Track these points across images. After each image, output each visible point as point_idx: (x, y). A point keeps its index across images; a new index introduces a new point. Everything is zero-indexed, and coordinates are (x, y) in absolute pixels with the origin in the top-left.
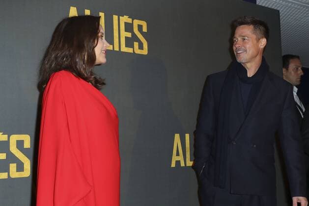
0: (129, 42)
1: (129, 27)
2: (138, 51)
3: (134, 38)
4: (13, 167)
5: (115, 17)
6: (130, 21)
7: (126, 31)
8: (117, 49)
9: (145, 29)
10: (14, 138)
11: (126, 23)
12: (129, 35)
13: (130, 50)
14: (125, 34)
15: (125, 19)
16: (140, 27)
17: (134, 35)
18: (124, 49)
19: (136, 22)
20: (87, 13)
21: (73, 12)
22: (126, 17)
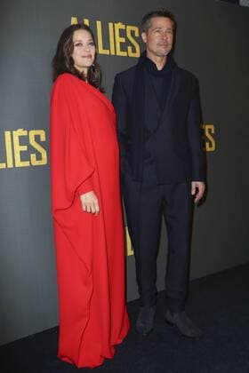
0: (124, 47)
1: (123, 33)
2: (131, 55)
3: (128, 43)
4: (33, 156)
5: (111, 25)
6: (123, 27)
7: (121, 36)
8: (113, 53)
9: (137, 35)
10: (33, 133)
11: (120, 30)
12: (123, 40)
13: (125, 54)
14: (120, 40)
15: (119, 26)
16: (133, 33)
17: (127, 40)
18: (120, 53)
19: (129, 28)
20: (86, 22)
21: (74, 21)
22: (120, 24)
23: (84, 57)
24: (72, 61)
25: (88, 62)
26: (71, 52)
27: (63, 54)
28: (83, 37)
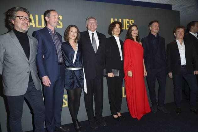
1: (128, 22)
5: (124, 20)
6: (129, 20)
7: (127, 23)
8: (125, 29)
9: (133, 22)
11: (127, 21)
12: (128, 24)
14: (127, 24)
15: (127, 20)
16: (132, 22)
17: (130, 24)
19: (130, 21)
20: (116, 20)
21: (112, 21)
22: (127, 19)
23: (134, 34)
24: (131, 35)
25: (136, 35)
26: (131, 32)
27: (129, 33)
28: (134, 28)
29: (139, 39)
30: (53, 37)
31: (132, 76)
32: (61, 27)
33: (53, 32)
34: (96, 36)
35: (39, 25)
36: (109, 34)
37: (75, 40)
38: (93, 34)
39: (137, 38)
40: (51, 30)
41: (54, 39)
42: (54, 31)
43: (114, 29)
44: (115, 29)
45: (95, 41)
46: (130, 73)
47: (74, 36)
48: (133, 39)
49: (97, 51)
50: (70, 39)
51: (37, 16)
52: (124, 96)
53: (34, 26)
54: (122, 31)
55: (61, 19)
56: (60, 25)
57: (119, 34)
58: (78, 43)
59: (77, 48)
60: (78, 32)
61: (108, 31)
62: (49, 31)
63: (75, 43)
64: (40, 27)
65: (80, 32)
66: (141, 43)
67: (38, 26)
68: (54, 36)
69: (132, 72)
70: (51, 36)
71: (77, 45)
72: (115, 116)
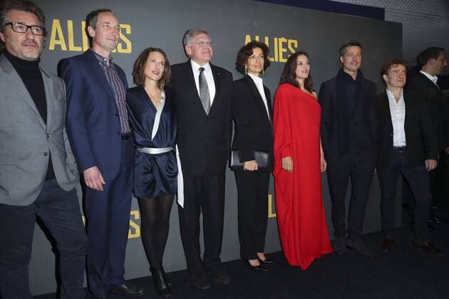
0: (285, 55)
1: (285, 45)
3: (289, 52)
5: (276, 39)
6: (286, 40)
7: (283, 48)
8: (277, 60)
9: (296, 46)
11: (283, 43)
12: (285, 50)
14: (282, 50)
15: (283, 40)
16: (293, 45)
17: (288, 50)
18: (282, 60)
19: (290, 41)
20: (257, 39)
21: (248, 40)
22: (283, 38)
28: (302, 59)
29: (311, 85)
30: (108, 73)
31: (291, 168)
32: (129, 50)
33: (108, 64)
34: (209, 75)
35: (75, 46)
36: (238, 71)
37: (159, 82)
38: (202, 70)
39: (306, 81)
40: (103, 58)
41: (110, 79)
42: (110, 61)
43: (249, 59)
44: (253, 59)
45: (207, 87)
46: (288, 163)
47: (158, 74)
48: (297, 85)
49: (212, 109)
50: (147, 79)
51: (70, 23)
52: (271, 215)
53: (64, 48)
54: (267, 64)
55: (129, 32)
56: (124, 46)
57: (261, 72)
58: (166, 89)
59: (163, 101)
60: (167, 64)
61: (236, 64)
62: (97, 61)
63: (159, 91)
64: (79, 49)
65: (171, 64)
66: (315, 94)
67: (72, 48)
68: (110, 72)
69: (293, 159)
70: (103, 72)
71: (163, 95)
72: (254, 263)
